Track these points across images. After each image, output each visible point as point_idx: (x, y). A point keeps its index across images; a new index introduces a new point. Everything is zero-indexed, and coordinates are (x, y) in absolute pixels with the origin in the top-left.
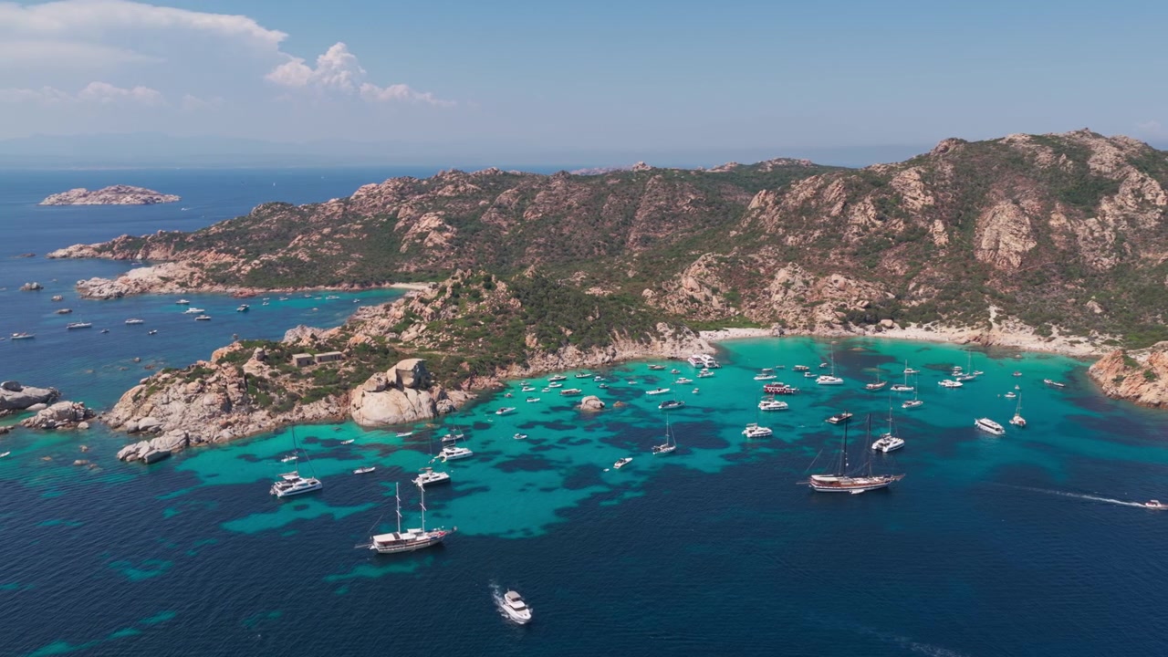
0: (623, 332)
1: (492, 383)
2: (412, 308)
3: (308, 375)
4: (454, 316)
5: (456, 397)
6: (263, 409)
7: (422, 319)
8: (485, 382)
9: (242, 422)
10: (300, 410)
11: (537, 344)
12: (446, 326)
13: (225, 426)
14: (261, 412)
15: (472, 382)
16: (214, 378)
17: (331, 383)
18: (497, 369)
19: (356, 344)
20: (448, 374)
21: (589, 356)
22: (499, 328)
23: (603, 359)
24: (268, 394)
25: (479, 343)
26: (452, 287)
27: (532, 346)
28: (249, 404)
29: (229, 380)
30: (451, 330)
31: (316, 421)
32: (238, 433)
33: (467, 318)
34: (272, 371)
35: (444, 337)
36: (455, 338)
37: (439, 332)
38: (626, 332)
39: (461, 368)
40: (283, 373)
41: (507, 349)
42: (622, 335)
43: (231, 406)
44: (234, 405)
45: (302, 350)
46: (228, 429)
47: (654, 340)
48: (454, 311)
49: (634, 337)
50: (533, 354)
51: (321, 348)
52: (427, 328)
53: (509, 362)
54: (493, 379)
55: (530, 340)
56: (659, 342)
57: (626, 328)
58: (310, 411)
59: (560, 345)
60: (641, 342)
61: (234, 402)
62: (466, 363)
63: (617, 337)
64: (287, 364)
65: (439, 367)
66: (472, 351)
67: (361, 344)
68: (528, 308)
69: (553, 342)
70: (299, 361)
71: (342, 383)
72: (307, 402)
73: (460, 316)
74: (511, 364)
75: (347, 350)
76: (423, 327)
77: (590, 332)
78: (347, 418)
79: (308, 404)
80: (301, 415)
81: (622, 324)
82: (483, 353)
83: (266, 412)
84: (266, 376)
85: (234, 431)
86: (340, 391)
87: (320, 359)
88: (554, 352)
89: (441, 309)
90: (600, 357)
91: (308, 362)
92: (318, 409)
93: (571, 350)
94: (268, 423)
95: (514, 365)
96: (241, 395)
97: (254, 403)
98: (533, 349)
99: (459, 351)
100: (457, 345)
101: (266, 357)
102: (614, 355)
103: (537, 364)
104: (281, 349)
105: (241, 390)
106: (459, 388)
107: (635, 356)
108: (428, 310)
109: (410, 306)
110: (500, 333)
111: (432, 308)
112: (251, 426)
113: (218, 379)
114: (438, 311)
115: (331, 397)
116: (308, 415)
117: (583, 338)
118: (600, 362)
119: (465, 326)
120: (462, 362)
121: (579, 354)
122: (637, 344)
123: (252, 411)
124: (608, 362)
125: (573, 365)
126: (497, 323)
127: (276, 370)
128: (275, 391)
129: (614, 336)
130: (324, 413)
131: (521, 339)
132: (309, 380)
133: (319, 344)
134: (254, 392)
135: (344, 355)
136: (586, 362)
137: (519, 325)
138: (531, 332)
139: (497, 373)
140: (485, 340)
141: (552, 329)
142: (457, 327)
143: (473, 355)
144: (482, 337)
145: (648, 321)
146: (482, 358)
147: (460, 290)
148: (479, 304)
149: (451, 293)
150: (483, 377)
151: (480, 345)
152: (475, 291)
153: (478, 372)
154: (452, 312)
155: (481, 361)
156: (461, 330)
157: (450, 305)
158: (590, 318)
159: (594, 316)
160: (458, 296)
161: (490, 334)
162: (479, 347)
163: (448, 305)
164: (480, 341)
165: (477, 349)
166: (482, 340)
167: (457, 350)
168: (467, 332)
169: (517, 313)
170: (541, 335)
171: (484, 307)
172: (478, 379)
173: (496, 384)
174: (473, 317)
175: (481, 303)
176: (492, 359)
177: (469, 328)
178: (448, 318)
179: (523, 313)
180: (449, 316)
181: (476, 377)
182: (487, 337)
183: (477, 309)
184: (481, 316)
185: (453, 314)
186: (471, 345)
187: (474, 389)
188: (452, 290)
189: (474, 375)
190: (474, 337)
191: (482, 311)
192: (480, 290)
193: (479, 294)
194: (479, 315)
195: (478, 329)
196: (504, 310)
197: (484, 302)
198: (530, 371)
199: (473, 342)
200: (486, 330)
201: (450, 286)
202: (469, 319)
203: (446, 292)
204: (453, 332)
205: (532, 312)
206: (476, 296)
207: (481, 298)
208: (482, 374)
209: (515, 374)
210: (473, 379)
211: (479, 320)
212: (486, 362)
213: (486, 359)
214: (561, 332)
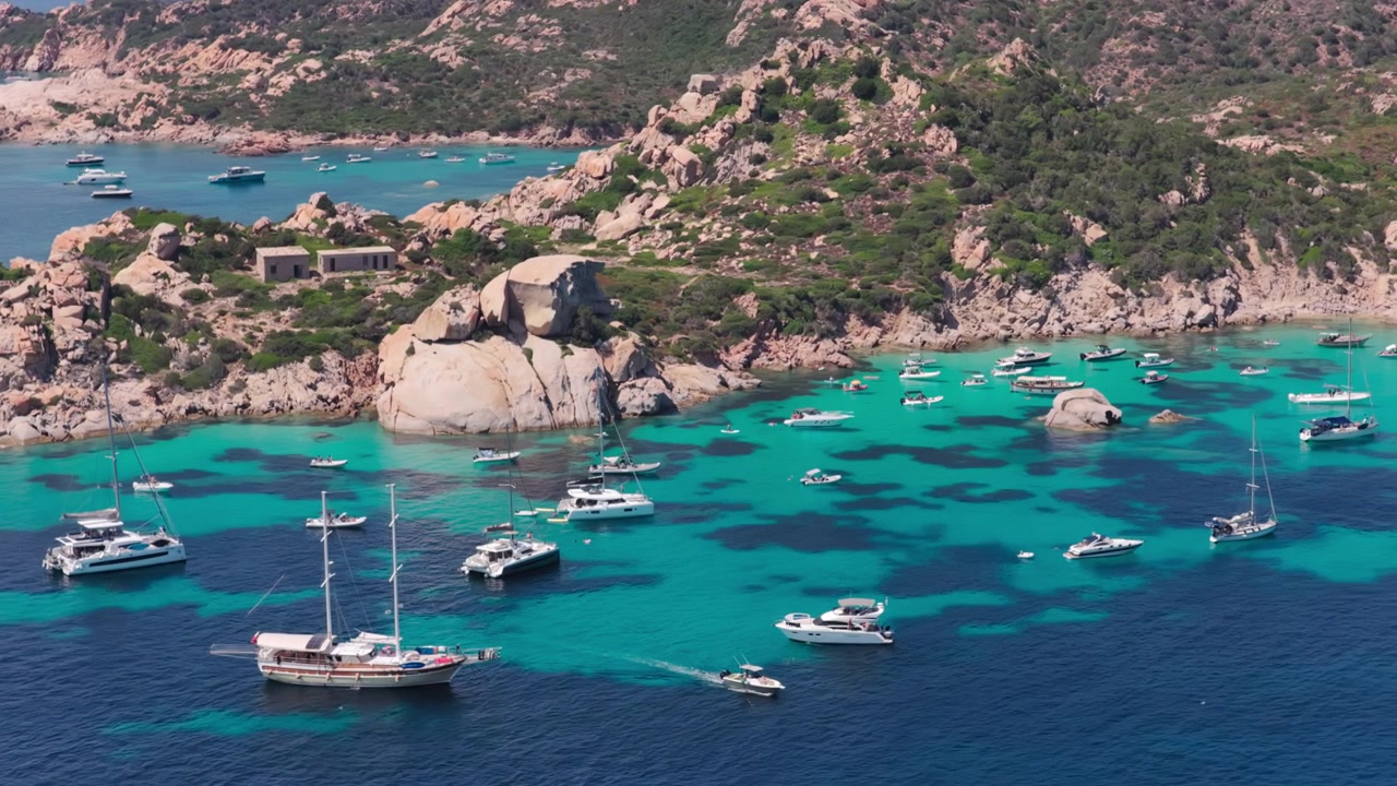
0: (1275, 244)
1: (820, 356)
2: (639, 148)
3: (286, 302)
4: (754, 174)
5: (690, 380)
6: (139, 376)
7: (661, 180)
8: (799, 351)
9: (72, 403)
10: (241, 386)
11: (986, 259)
12: (728, 201)
13: (25, 408)
14: (132, 384)
15: (760, 348)
16: (21, 289)
17: (338, 323)
18: (853, 322)
19: (447, 232)
20: (693, 323)
21: (1147, 302)
22: (878, 211)
23: (1191, 314)
24: (163, 340)
25: (813, 248)
27: (971, 263)
28: (105, 360)
29: (60, 295)
30: (739, 209)
31: (279, 414)
32: (56, 430)
33: (792, 178)
34: (192, 286)
35: (714, 229)
36: (746, 233)
37: (702, 216)
38: (1284, 243)
39: (734, 307)
40: (219, 294)
41: (891, 268)
42: (1271, 253)
43: (56, 363)
44: (63, 362)
45: (290, 239)
46: (29, 418)
47: (1368, 269)
48: (758, 160)
49: (1308, 256)
50: (971, 286)
51: (340, 236)
52: (671, 205)
53: (891, 304)
54: (826, 344)
55: (968, 247)
56: (1384, 278)
57: (1287, 233)
58: (263, 389)
59: (1059, 265)
60: (1327, 275)
61: (64, 352)
62: (750, 296)
63: (1254, 255)
64: (239, 273)
65: (671, 304)
66: (787, 270)
67: (458, 233)
68: (979, 155)
69: (1036, 256)
70: (273, 266)
71: (368, 323)
72: (260, 367)
73: (770, 174)
74: (898, 311)
75: (415, 245)
76: (662, 202)
77: (1164, 235)
78: (363, 413)
79: (264, 370)
80: (239, 399)
81: (1277, 222)
82: (816, 277)
83: (147, 383)
84: (174, 298)
85: (44, 423)
86: (357, 342)
87: (332, 264)
88: (1036, 285)
89: (719, 153)
90: (1181, 306)
91: (298, 269)
92: (292, 384)
93: (1096, 282)
94: (145, 415)
95: (905, 314)
96: (85, 336)
97: (117, 361)
98: (973, 274)
99: (748, 268)
100: (745, 253)
101: (185, 250)
102: (1231, 307)
103: (981, 314)
104: (232, 234)
105: (90, 323)
106: (712, 360)
107: (1300, 313)
108: (682, 154)
109: (634, 144)
110: (881, 223)
111: (695, 150)
112: (92, 415)
113: (33, 292)
114: (709, 158)
115: (330, 359)
116: (259, 402)
117: (1136, 250)
118: (1179, 320)
119: (780, 201)
120: (741, 291)
121: (1115, 296)
122: (1313, 278)
123: (110, 379)
124: (1203, 324)
125: (1094, 326)
126: (876, 197)
127: (203, 286)
128: (181, 334)
129: (1242, 255)
130: (302, 397)
131: (941, 243)
132: (286, 314)
133: (339, 226)
134: (123, 332)
135: (403, 259)
136: (1134, 319)
138: (975, 225)
139: (849, 336)
140: (833, 241)
141: (1042, 217)
142: (758, 204)
143: (784, 279)
144: (825, 233)
145: (1361, 216)
146: (810, 289)
147: (781, 101)
148: (832, 140)
149: (752, 106)
150: (798, 338)
151: (813, 255)
152: (828, 102)
153: (786, 324)
154: (750, 163)
155: (803, 297)
156: (766, 213)
157: (747, 143)
158: (1175, 196)
159: (1186, 192)
160: (774, 118)
161: (849, 225)
162: (809, 260)
163: (741, 142)
164: (817, 244)
165: (800, 264)
166: (825, 240)
167: (741, 265)
168: (784, 218)
169: (941, 169)
170: (1002, 235)
171: (846, 151)
172: (781, 342)
173: (834, 358)
174: (809, 177)
175: (839, 139)
176: (842, 294)
177: (790, 207)
178: (735, 179)
179: (959, 171)
180: (740, 171)
181: (777, 338)
182: (839, 233)
183: (825, 155)
184: (834, 176)
185: (752, 167)
186: (786, 253)
187: (758, 367)
188: (757, 99)
189: (771, 332)
190: (803, 232)
191: (838, 162)
192: (842, 103)
193: (839, 113)
194: (828, 170)
195: (818, 209)
196: (903, 160)
197: (849, 137)
198: (951, 335)
199: (797, 245)
200: (842, 214)
201: (754, 88)
202: (796, 184)
203: (739, 103)
204: (742, 216)
205: (988, 169)
206: (828, 119)
207: (844, 124)
208: (796, 330)
209: (905, 338)
210: (766, 342)
211: (825, 186)
212: (822, 300)
213: (822, 292)
214: (1067, 230)
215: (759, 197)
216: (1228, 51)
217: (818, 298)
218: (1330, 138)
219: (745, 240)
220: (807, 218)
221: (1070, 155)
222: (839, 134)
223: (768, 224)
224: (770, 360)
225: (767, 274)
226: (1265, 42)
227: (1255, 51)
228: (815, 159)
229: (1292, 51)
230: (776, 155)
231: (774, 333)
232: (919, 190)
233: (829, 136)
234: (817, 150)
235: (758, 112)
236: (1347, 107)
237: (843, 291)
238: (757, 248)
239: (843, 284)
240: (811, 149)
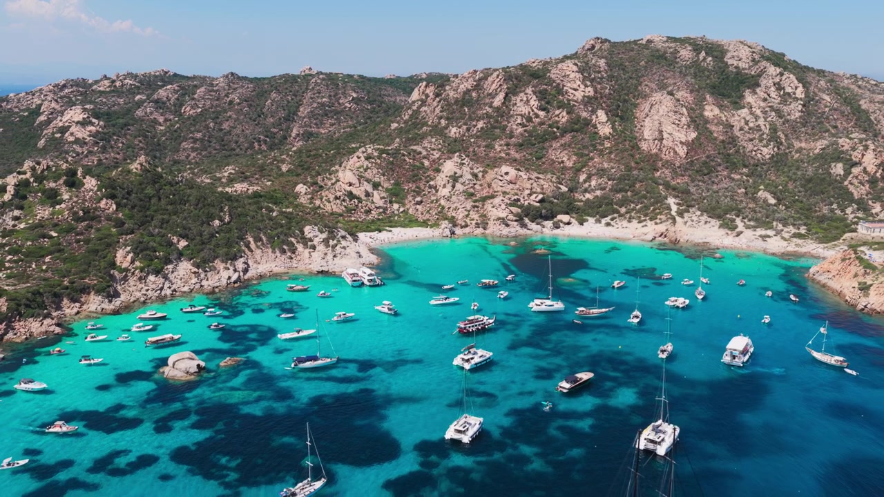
0: (261, 240)
1: (43, 329)
4: (14, 226)
8: (32, 327)
11: (132, 262)
15: (9, 328)
18: (65, 301)
21: (209, 274)
22: (78, 241)
23: (229, 278)
25: (44, 263)
26: (15, 185)
27: (125, 265)
30: (5, 244)
33: (32, 228)
36: (9, 258)
38: (264, 239)
41: (85, 271)
42: (259, 244)
47: (300, 247)
48: (16, 218)
49: (276, 243)
50: (126, 276)
53: (85, 290)
54: (48, 321)
55: (123, 257)
56: (308, 250)
57: (265, 234)
59: (168, 262)
60: (283, 252)
62: (3, 299)
63: (253, 245)
66: (29, 277)
68: (127, 211)
69: (157, 258)
73: (22, 226)
74: (89, 293)
77: (214, 241)
81: (260, 229)
82: (45, 280)
88: (157, 272)
90: (224, 275)
93: (185, 267)
95: (92, 296)
98: (127, 270)
99: (9, 277)
100: (7, 269)
102: (246, 271)
103: (132, 290)
107: (276, 270)
110: (80, 248)
117: (202, 250)
118: (224, 282)
119: (27, 240)
121: (195, 273)
122: (278, 254)
124: (235, 282)
125: (186, 289)
126: (77, 234)
129: (248, 246)
131: (109, 257)
136: (204, 283)
137: (110, 235)
138: (126, 246)
139: (64, 309)
140: (54, 259)
141: (158, 239)
142: (15, 242)
143: (28, 282)
144: (50, 255)
145: (294, 224)
146: (41, 288)
147: (28, 190)
148: (54, 207)
149: (12, 193)
150: (31, 320)
151: (44, 267)
152: (52, 189)
153: (24, 313)
154: (12, 220)
155: (37, 293)
156: (19, 246)
157: (10, 211)
158: (217, 222)
159: (221, 220)
160: (25, 198)
161: (63, 250)
162: (42, 270)
163: (7, 210)
164: (46, 261)
165: (37, 272)
166: (50, 259)
167: (5, 276)
168: (29, 248)
169: (109, 218)
170: (139, 250)
171: (61, 212)
172: (22, 323)
173: (52, 329)
174: (43, 226)
175: (58, 207)
176: (59, 288)
177: (32, 242)
178: (5, 229)
179: (118, 219)
180: (7, 224)
181: (19, 321)
182: (57, 255)
183: (51, 215)
184: (56, 225)
185: (13, 222)
186: (30, 267)
187: (7, 340)
188: (15, 189)
189: (15, 318)
190: (37, 255)
191: (57, 218)
192: (59, 189)
193: (57, 194)
194: (53, 222)
195: (48, 242)
196: (90, 215)
197: (63, 206)
198: (117, 302)
199: (36, 262)
200: (59, 244)
201: (13, 184)
202: (36, 230)
203: (6, 192)
204: (7, 249)
205: (131, 218)
206: (52, 197)
207: (60, 199)
208: (30, 315)
209: (93, 307)
210: (13, 324)
211: (51, 231)
212: (47, 294)
213: (48, 289)
214: (170, 244)
215: (16, 238)
216: (224, 146)
217: (45, 293)
218: (269, 183)
219: (9, 261)
220: (41, 248)
221: (169, 207)
222: (58, 204)
223: (21, 252)
224: (15, 334)
225: (19, 280)
226: (237, 142)
227: (234, 145)
228: (46, 217)
229: (246, 145)
230: (25, 216)
231: (17, 319)
232: (98, 230)
233: (53, 206)
234: (47, 212)
235: (16, 195)
236: (272, 169)
237: (59, 286)
238: (14, 265)
239: (59, 283)
240: (44, 213)
